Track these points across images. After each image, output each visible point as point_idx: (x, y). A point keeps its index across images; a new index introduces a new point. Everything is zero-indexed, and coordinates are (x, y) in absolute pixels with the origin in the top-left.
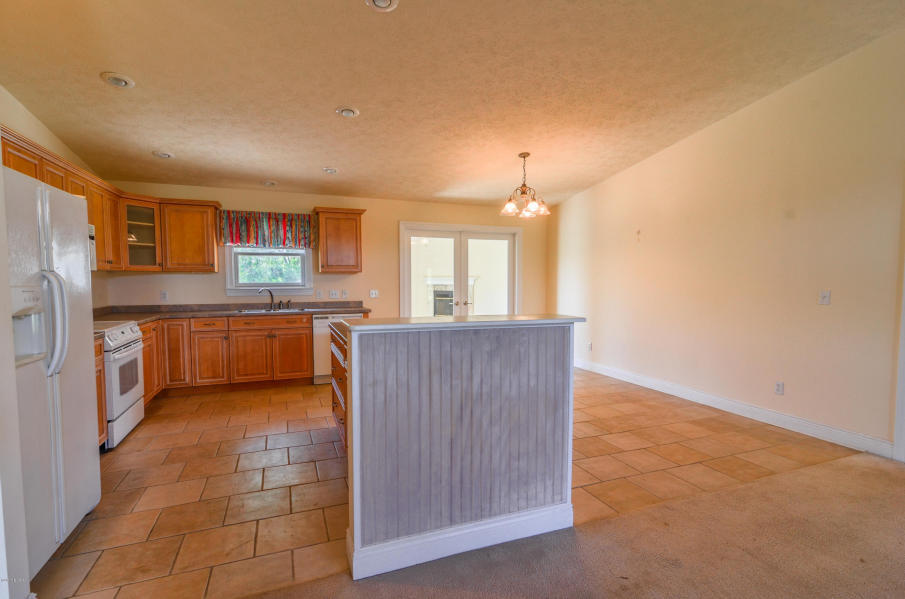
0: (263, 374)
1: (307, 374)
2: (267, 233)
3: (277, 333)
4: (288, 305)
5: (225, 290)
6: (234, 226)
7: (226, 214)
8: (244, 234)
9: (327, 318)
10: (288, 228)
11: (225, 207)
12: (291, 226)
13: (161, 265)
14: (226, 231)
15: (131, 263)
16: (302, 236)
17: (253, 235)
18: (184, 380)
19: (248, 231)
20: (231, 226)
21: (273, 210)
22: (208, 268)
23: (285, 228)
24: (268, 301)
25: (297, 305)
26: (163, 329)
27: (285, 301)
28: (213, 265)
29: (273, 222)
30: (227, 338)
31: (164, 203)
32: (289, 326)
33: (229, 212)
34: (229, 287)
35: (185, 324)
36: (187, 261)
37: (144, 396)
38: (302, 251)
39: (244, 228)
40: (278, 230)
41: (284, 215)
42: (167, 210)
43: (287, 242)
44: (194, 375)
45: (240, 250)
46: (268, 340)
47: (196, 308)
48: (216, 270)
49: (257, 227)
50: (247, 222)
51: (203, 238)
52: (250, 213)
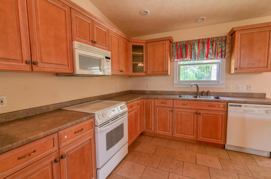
0: (191, 135)
1: (221, 142)
2: (197, 52)
3: (202, 112)
4: (208, 94)
5: (173, 84)
6: (179, 50)
7: (175, 44)
8: (184, 53)
9: (241, 106)
10: (210, 47)
11: (175, 40)
12: (213, 45)
13: (145, 72)
14: (175, 53)
15: (133, 72)
16: (220, 50)
17: (189, 53)
18: (152, 129)
19: (186, 51)
20: (177, 50)
21: (201, 38)
22: (164, 73)
23: (208, 47)
24: (196, 90)
25: (213, 94)
26: (144, 103)
27: (205, 91)
28: (167, 71)
29: (201, 45)
30: (172, 111)
31: (148, 42)
32: (210, 108)
33: (177, 43)
34: (175, 82)
35: (153, 101)
36: (156, 70)
37: (128, 142)
38: (219, 61)
39: (184, 50)
40: (204, 48)
41: (208, 39)
42: (149, 45)
43: (209, 55)
44: (155, 128)
45: (181, 63)
46: (195, 115)
47: (160, 93)
48: (169, 74)
49: (191, 49)
50: (186, 46)
51: (164, 58)
52: (188, 41)
